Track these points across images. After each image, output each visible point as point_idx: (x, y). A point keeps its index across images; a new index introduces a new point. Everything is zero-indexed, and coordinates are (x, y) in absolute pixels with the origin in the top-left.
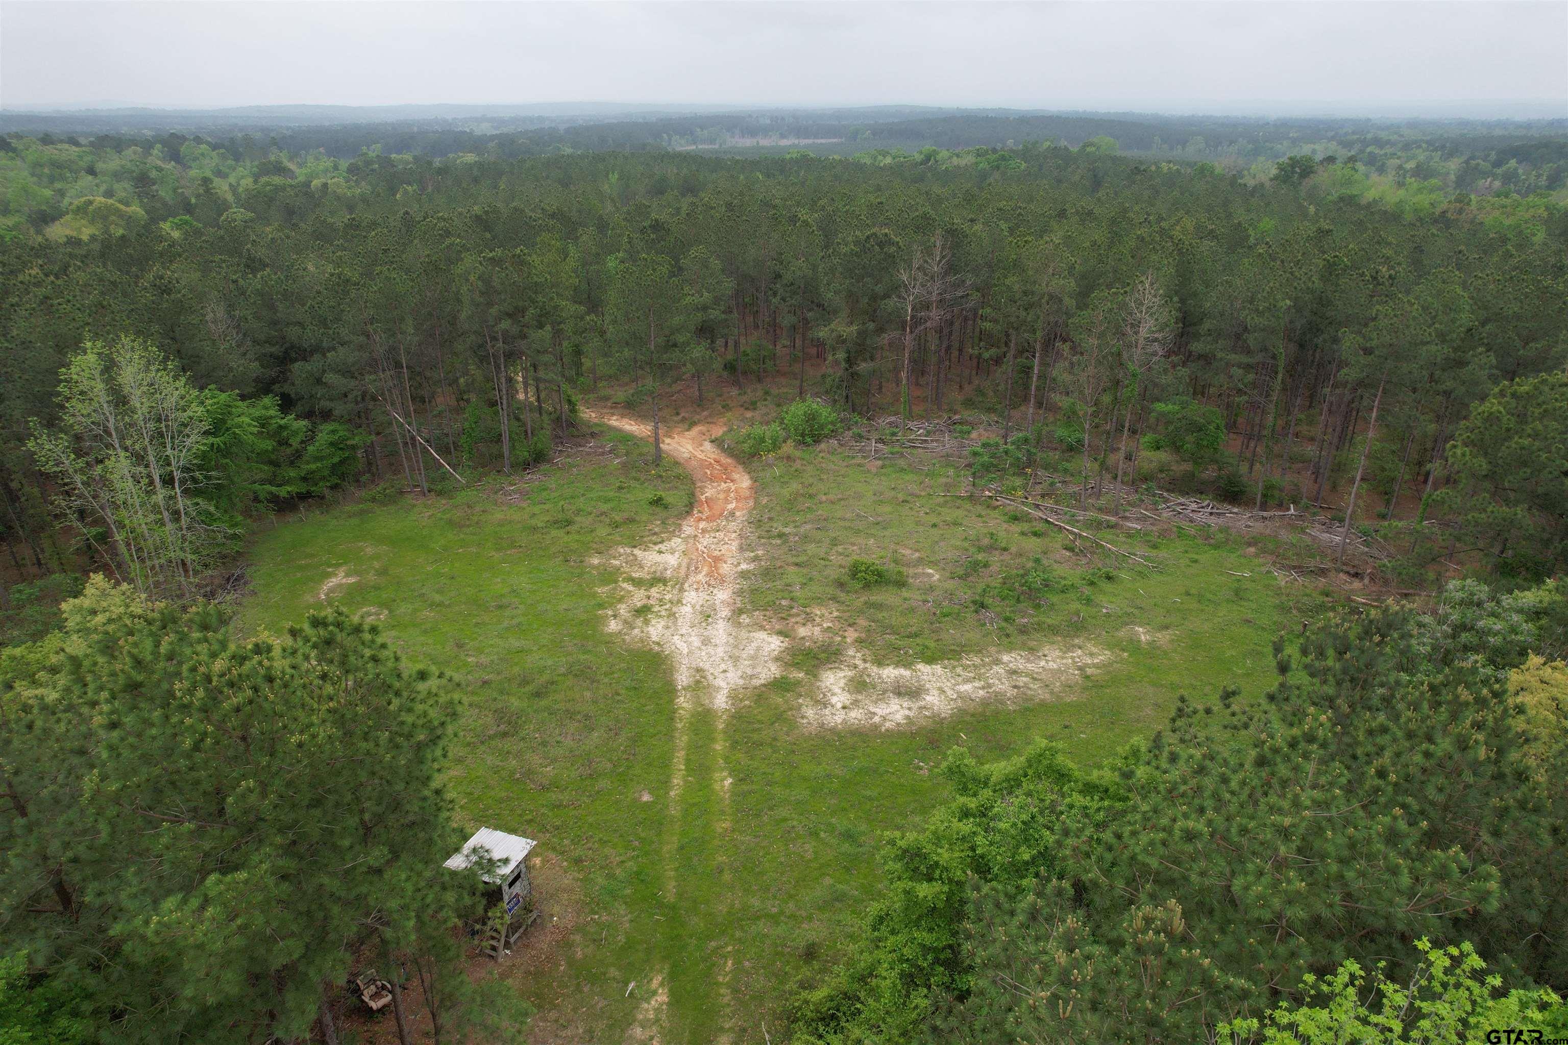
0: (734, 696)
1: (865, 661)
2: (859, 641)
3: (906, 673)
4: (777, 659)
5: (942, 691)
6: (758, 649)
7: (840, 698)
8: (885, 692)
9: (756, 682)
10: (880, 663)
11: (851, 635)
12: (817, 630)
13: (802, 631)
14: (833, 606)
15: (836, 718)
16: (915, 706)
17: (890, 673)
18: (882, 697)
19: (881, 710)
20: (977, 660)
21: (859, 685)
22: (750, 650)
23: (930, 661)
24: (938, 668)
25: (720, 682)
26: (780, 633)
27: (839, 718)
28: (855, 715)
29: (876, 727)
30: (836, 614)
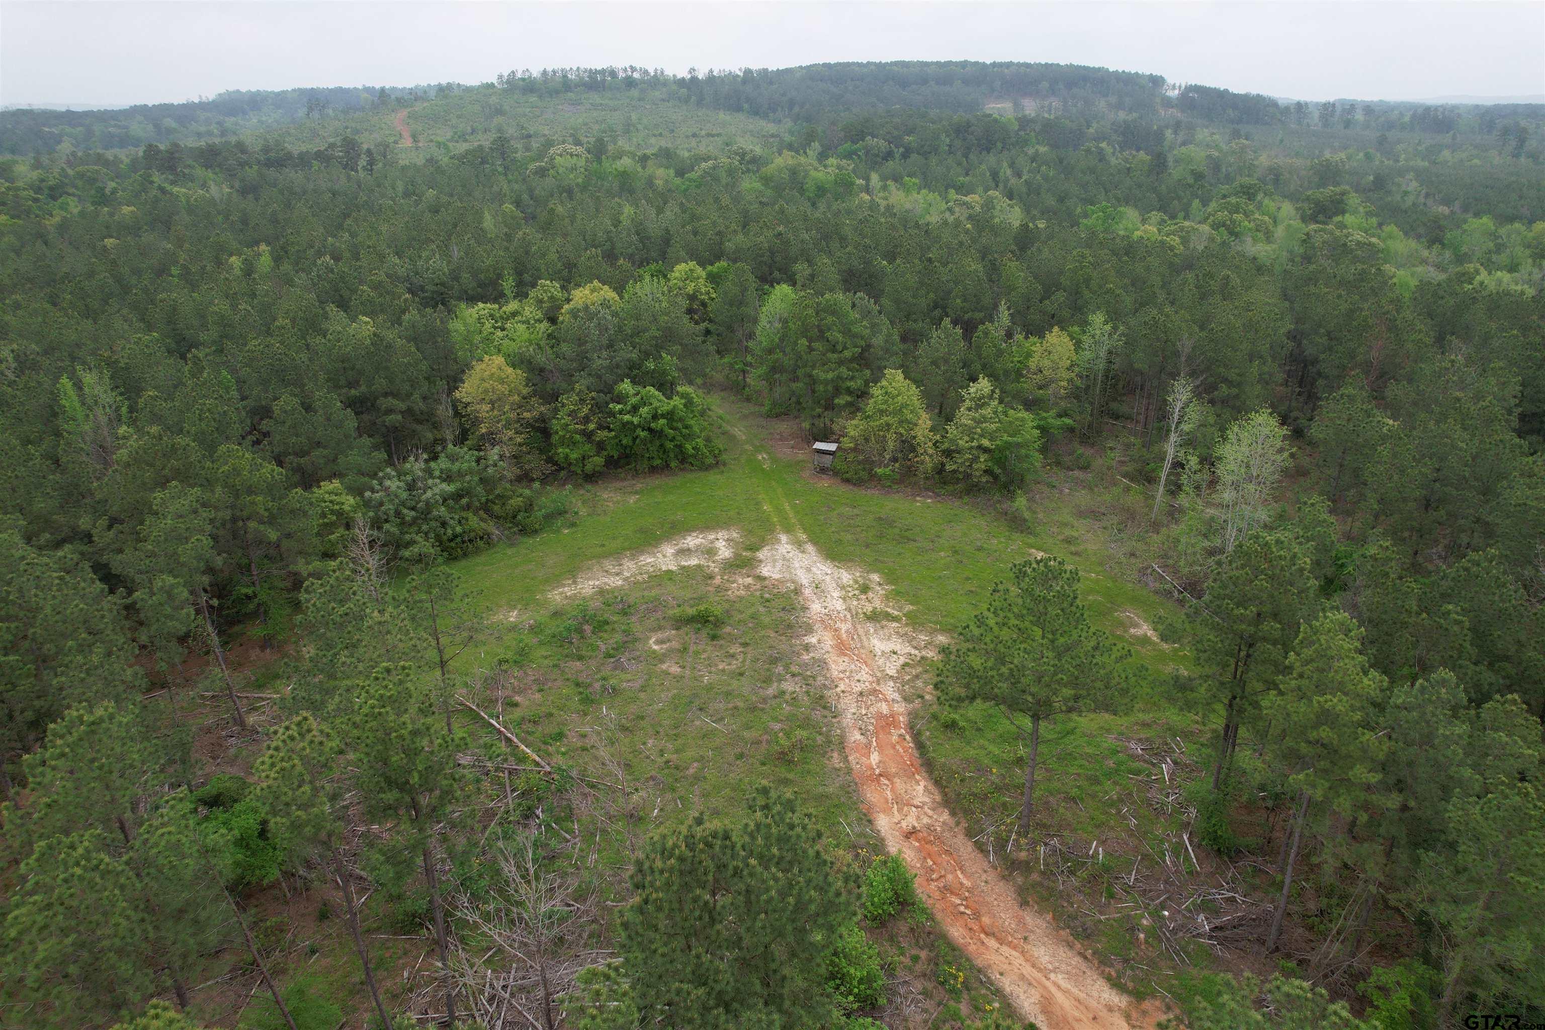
0: (779, 541)
1: (708, 566)
2: (711, 577)
3: (683, 563)
4: (761, 561)
5: (664, 556)
6: (774, 567)
7: (721, 544)
8: (696, 551)
9: (767, 548)
10: (699, 566)
11: (717, 580)
12: (740, 581)
13: (749, 580)
14: (732, 597)
15: (722, 534)
16: (681, 545)
17: (693, 562)
18: (698, 548)
19: (698, 541)
20: (639, 578)
21: (710, 552)
22: (779, 565)
23: (669, 572)
24: (664, 568)
25: (789, 547)
26: (765, 578)
27: (720, 535)
28: (712, 537)
29: (702, 532)
30: (730, 593)
